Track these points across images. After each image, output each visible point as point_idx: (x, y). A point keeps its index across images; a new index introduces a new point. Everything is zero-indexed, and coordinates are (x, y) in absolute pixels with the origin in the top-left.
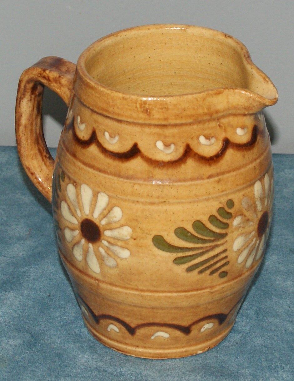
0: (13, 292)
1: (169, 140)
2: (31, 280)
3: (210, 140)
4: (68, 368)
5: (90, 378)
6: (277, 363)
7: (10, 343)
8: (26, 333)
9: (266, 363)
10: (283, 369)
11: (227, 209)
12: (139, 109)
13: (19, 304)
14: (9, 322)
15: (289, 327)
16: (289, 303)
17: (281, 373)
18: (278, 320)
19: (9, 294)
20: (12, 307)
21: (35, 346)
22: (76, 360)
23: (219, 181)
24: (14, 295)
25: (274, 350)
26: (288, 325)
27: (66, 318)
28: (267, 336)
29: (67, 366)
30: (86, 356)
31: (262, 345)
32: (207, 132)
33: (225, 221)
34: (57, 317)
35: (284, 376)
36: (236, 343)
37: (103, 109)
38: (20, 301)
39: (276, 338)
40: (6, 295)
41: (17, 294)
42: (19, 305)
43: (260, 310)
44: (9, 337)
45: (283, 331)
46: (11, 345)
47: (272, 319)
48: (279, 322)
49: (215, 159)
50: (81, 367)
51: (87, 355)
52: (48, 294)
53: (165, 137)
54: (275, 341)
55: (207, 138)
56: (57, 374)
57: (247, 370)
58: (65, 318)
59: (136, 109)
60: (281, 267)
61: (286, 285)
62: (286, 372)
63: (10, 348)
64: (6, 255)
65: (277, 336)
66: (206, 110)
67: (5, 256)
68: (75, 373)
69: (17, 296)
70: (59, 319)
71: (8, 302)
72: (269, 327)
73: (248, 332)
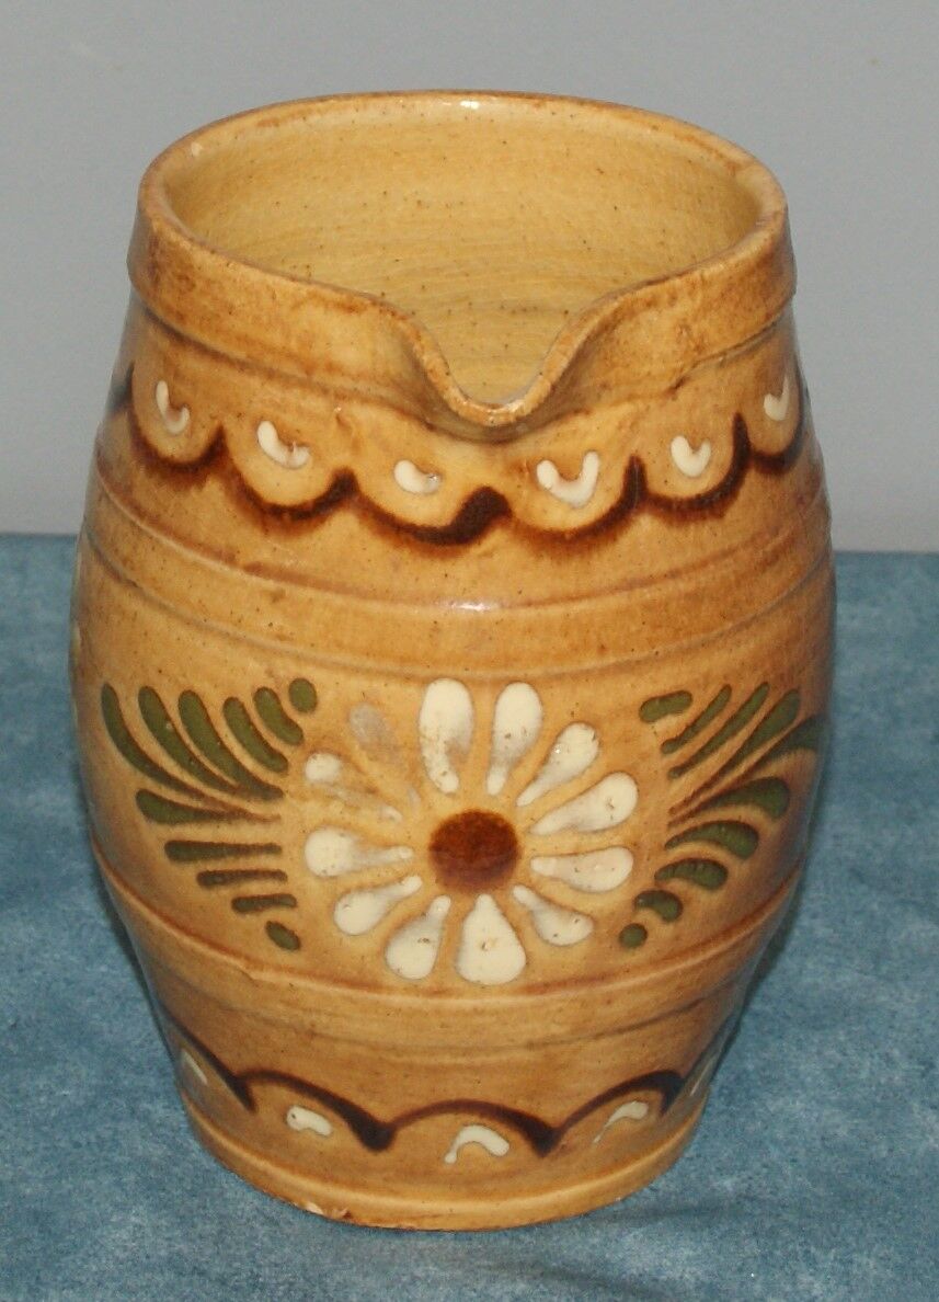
4: (72, 1257)
5: (146, 1292)
6: (793, 1242)
9: (754, 1243)
10: (811, 1261)
15: (838, 1126)
16: (842, 1037)
17: (805, 1278)
18: (801, 1101)
22: (98, 1232)
25: (783, 1206)
26: (837, 1120)
27: (67, 1092)
29: (68, 1253)
30: (133, 1219)
31: (739, 1196)
34: (39, 1093)
35: (818, 1289)
39: (789, 1169)
45: (818, 1143)
47: (780, 1103)
48: (806, 1110)
50: (118, 1253)
51: (137, 1215)
52: (12, 1021)
56: (33, 1282)
58: (64, 1092)
61: (838, 985)
62: (823, 1276)
65: (794, 1161)
68: (96, 1273)
70: (42, 1099)
72: (766, 1134)
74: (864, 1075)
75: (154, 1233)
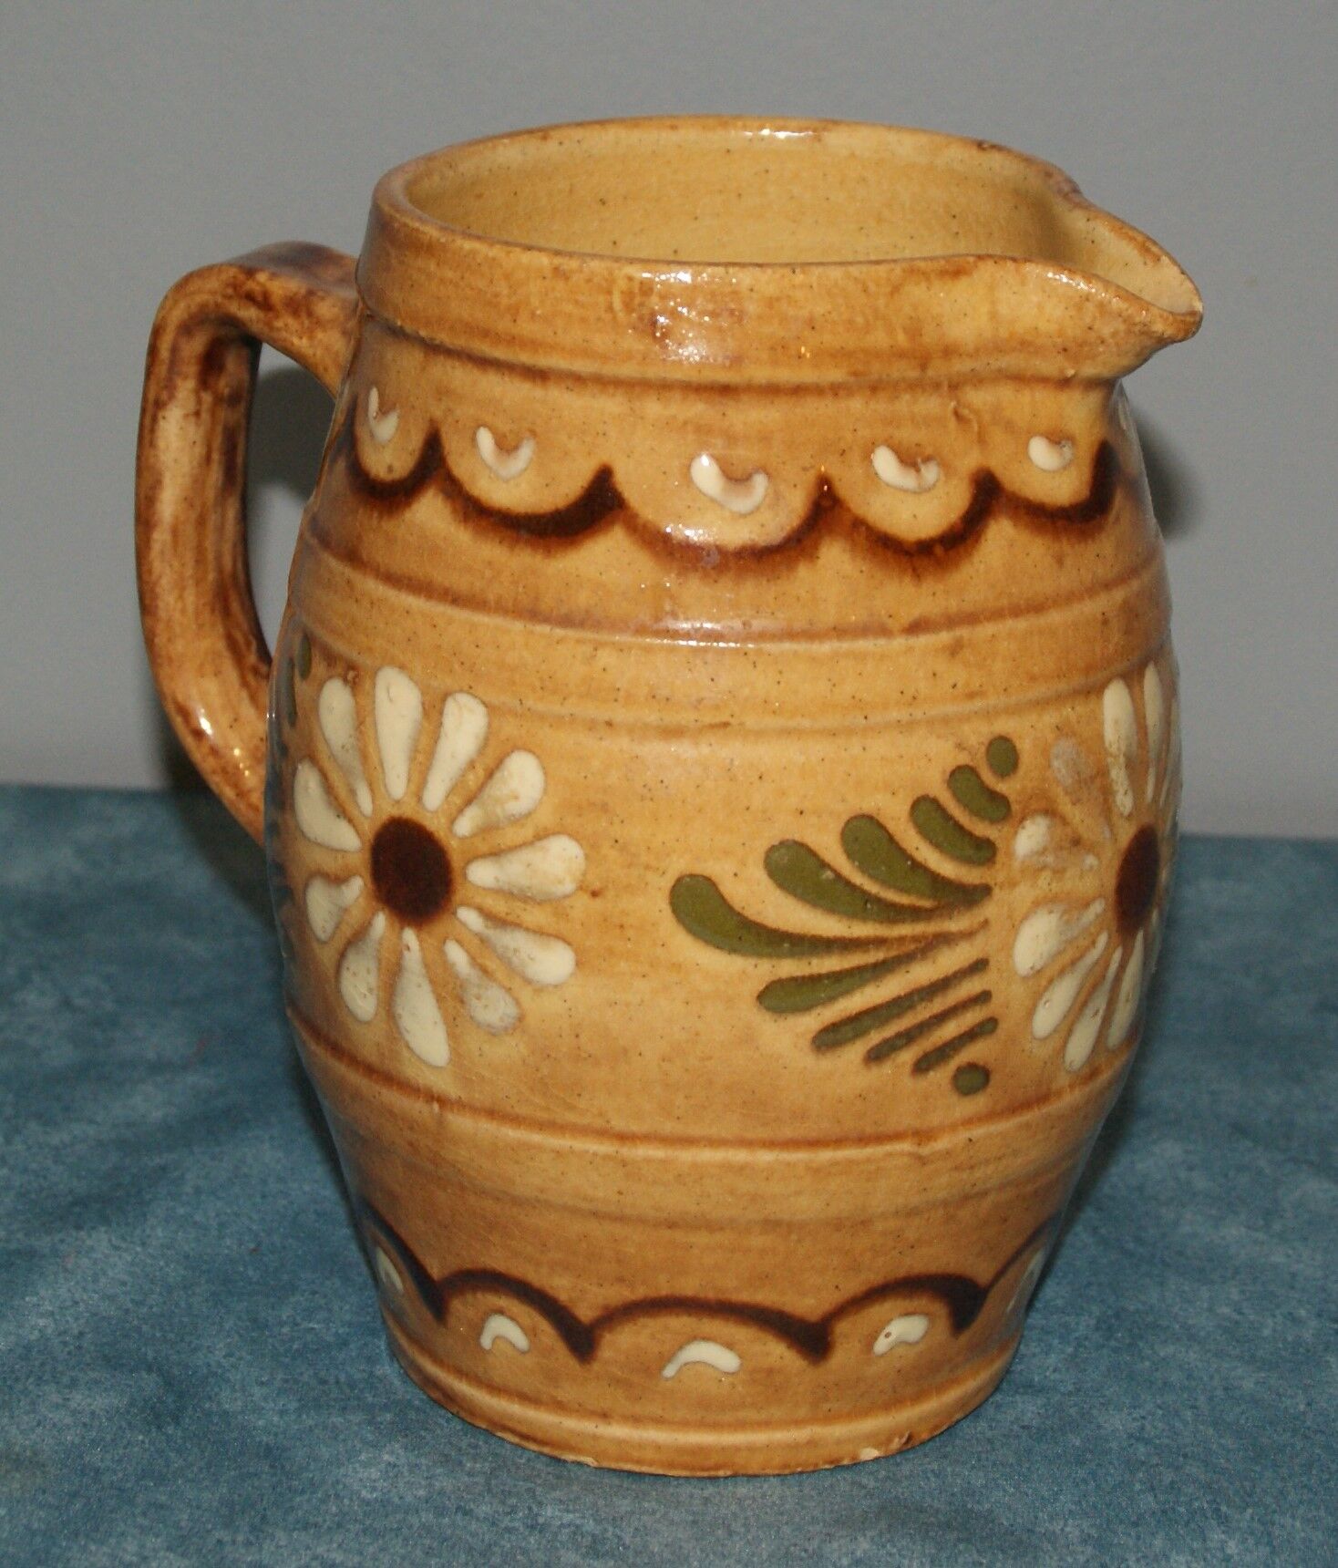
0: (106, 1232)
1: (744, 454)
2: (187, 1194)
3: (918, 471)
4: (306, 1497)
5: (397, 1536)
6: (1197, 1499)
7: (73, 1405)
8: (144, 1375)
9: (1151, 1499)
10: (1223, 1520)
11: (988, 777)
12: (621, 315)
13: (132, 1274)
14: (81, 1334)
15: (1242, 1378)
16: (1235, 1296)
17: (1216, 1536)
18: (1195, 1353)
19: (90, 1236)
20: (95, 1280)
21: (177, 1420)
22: (342, 1471)
23: (955, 650)
24: (110, 1241)
25: (1185, 1456)
26: (1239, 1372)
27: (316, 1326)
28: (1149, 1406)
29: (303, 1492)
30: (386, 1457)
31: (1131, 1436)
32: (906, 435)
33: (981, 829)
34: (282, 1324)
35: (1232, 1548)
36: (1023, 1427)
37: (472, 329)
38: (132, 1264)
39: (1188, 1414)
40: (77, 1239)
41: (124, 1239)
42: (126, 1278)
43: (1117, 1316)
44: (73, 1384)
45: (1220, 1393)
46: (74, 1413)
47: (1170, 1349)
48: (1201, 1361)
49: (939, 550)
50: (364, 1493)
51: (392, 1453)
52: (252, 1246)
53: (731, 438)
54: (1186, 1423)
55: (909, 459)
56: (257, 1520)
57: (1070, 1522)
58: (311, 1325)
59: (607, 317)
60: (1200, 1182)
61: (1223, 1238)
62: (1237, 1535)
63: (68, 1420)
64: (99, 1119)
65: (1194, 1407)
66: (901, 339)
67: (91, 1121)
68: (336, 1515)
69: (124, 1245)
70: (285, 1330)
71: (85, 1262)
72: (1158, 1375)
73: (1071, 1388)
74: (1266, 1332)
75: (411, 1472)
